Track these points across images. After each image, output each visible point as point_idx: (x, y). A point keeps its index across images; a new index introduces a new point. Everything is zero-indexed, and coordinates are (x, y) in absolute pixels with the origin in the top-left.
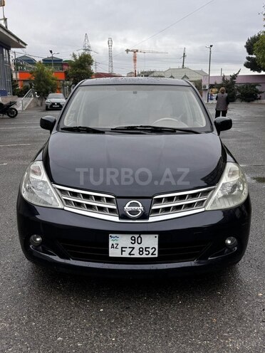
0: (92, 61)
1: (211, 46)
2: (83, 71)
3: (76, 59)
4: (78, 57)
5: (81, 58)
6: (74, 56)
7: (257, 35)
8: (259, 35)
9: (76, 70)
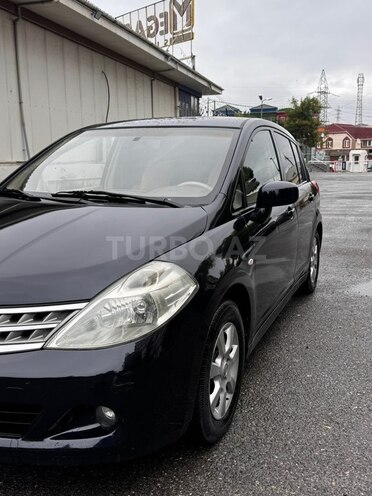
2: (304, 122)
6: (294, 102)
9: (294, 121)
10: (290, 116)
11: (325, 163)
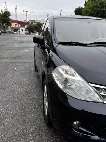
0: (10, 14)
1: (61, 11)
2: (6, 18)
3: (3, 13)
4: (4, 12)
5: (5, 12)
6: (2, 11)
7: (79, 7)
8: (80, 7)
9: (3, 18)
10: (1, 16)
11: (13, 31)
